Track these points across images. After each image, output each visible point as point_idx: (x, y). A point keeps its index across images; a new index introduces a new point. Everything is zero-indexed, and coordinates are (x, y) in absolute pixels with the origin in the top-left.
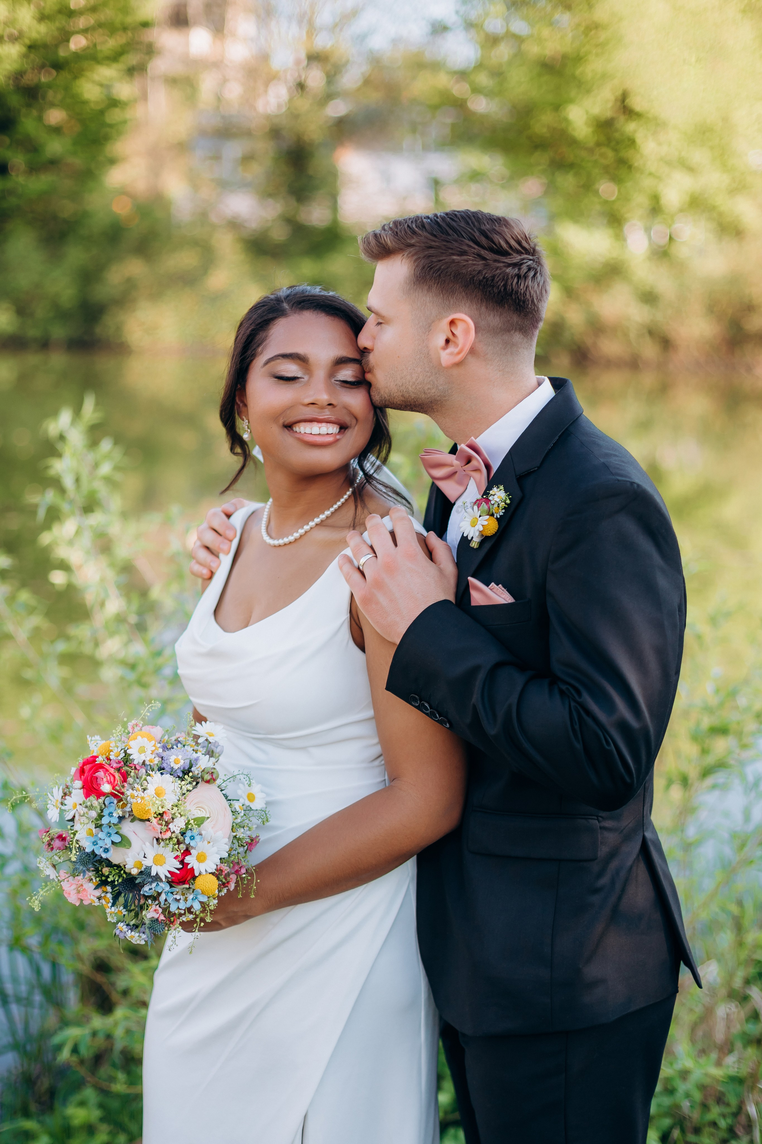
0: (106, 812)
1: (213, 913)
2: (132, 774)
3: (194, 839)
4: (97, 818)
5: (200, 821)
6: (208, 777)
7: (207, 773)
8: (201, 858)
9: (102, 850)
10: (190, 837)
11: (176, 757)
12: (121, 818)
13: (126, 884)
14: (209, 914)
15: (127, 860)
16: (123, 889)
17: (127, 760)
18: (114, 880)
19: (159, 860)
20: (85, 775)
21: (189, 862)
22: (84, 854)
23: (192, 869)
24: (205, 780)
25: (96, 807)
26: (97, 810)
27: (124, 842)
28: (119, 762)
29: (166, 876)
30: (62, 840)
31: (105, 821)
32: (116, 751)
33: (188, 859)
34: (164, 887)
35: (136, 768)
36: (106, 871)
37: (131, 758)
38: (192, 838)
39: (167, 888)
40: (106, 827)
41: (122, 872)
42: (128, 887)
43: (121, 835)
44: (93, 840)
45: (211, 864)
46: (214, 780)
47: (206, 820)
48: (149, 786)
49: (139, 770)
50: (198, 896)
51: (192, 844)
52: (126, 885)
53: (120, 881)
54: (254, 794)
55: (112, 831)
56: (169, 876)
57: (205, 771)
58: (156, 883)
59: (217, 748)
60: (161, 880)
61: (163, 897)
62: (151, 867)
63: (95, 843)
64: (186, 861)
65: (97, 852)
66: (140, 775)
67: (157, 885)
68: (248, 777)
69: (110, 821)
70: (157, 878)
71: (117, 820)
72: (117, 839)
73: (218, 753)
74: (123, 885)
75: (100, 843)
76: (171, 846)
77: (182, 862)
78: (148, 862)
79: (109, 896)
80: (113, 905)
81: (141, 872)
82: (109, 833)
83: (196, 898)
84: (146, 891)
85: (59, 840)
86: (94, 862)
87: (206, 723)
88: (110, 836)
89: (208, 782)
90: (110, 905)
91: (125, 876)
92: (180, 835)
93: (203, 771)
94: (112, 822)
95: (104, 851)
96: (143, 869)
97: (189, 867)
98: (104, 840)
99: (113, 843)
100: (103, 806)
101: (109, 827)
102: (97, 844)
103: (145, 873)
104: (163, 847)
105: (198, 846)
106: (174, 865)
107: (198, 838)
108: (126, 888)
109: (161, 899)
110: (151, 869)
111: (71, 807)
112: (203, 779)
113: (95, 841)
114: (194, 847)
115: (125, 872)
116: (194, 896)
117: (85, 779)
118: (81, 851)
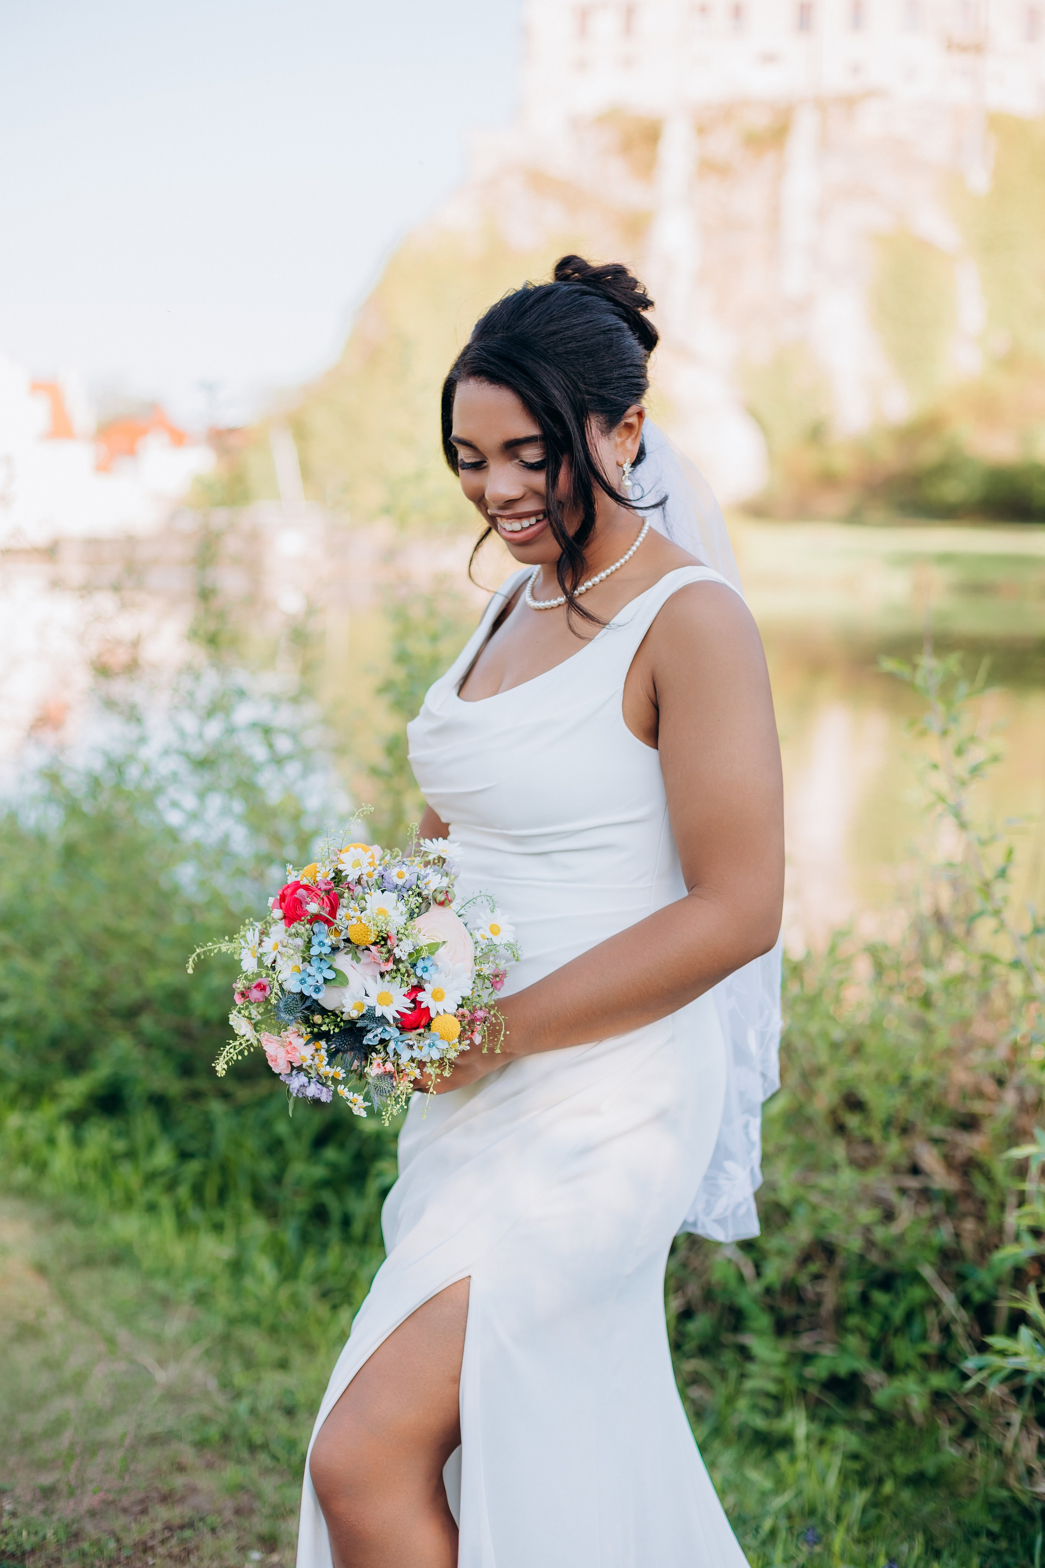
0: (315, 941)
1: (453, 1066)
2: (346, 895)
3: (427, 971)
4: (304, 950)
5: (434, 948)
6: (441, 897)
7: (441, 893)
8: (438, 996)
9: (312, 988)
10: (423, 969)
11: (399, 870)
12: (335, 949)
13: (344, 1037)
14: (447, 1067)
15: (344, 1001)
16: (341, 1043)
17: (338, 877)
18: (329, 1029)
19: (385, 999)
20: (286, 901)
21: (422, 1000)
22: (290, 999)
23: (428, 1009)
24: (438, 901)
25: (303, 934)
26: (303, 937)
27: (338, 980)
28: (329, 883)
29: (394, 1018)
30: (261, 990)
31: (314, 951)
32: (323, 871)
33: (421, 996)
34: (394, 1032)
35: (349, 888)
36: (318, 1019)
37: (343, 874)
38: (425, 969)
39: (396, 1033)
40: (316, 960)
41: (339, 1020)
42: (346, 1040)
43: (335, 970)
44: (301, 978)
45: (450, 1004)
46: (450, 901)
47: (442, 946)
48: (368, 906)
49: (353, 890)
50: (436, 1042)
51: (426, 976)
52: (344, 1039)
53: (337, 1030)
54: (499, 926)
55: (324, 966)
56: (398, 1016)
57: (438, 891)
58: (382, 1028)
59: (451, 869)
60: (388, 1023)
61: (392, 1045)
62: (375, 1007)
63: (303, 981)
64: (418, 999)
65: (306, 993)
66: (356, 894)
67: (384, 1031)
68: (491, 900)
69: (321, 952)
70: (382, 1021)
71: (330, 949)
72: (330, 975)
73: (454, 874)
74: (341, 1039)
75: (310, 981)
76: (398, 979)
77: (414, 1001)
78: (371, 1002)
79: (323, 1053)
80: (329, 1064)
81: (363, 1016)
82: (320, 968)
83: (434, 1045)
84: (370, 1040)
85: (258, 990)
86: (303, 1009)
87: (437, 840)
88: (321, 972)
89: (442, 904)
90: (325, 1063)
91: (342, 1024)
92: (409, 966)
93: (435, 890)
94: (323, 953)
95: (315, 991)
96: (364, 1012)
97: (423, 1006)
98: (314, 976)
99: (326, 980)
100: (312, 933)
101: (319, 960)
102: (306, 983)
103: (369, 1015)
104: (388, 982)
105: (434, 981)
106: (402, 1004)
107: (432, 970)
108: (345, 1041)
109: (389, 1049)
110: (375, 1010)
111: (271, 950)
112: (436, 900)
113: (303, 979)
114: (428, 980)
115: (342, 1020)
116: (431, 1042)
117: (286, 906)
118: (285, 995)
